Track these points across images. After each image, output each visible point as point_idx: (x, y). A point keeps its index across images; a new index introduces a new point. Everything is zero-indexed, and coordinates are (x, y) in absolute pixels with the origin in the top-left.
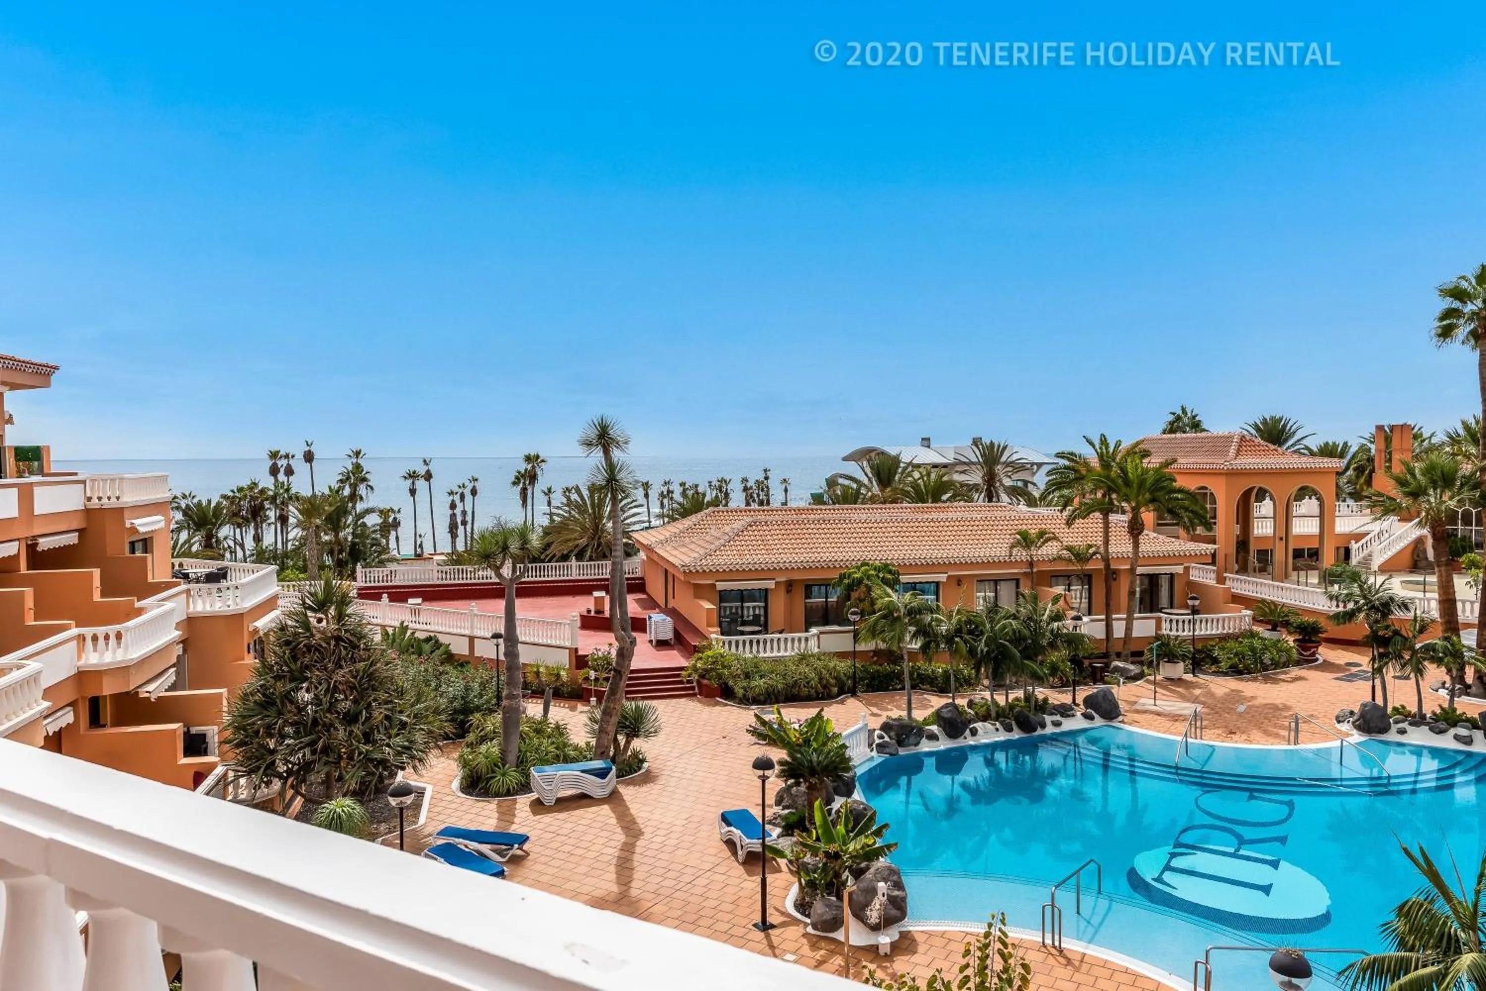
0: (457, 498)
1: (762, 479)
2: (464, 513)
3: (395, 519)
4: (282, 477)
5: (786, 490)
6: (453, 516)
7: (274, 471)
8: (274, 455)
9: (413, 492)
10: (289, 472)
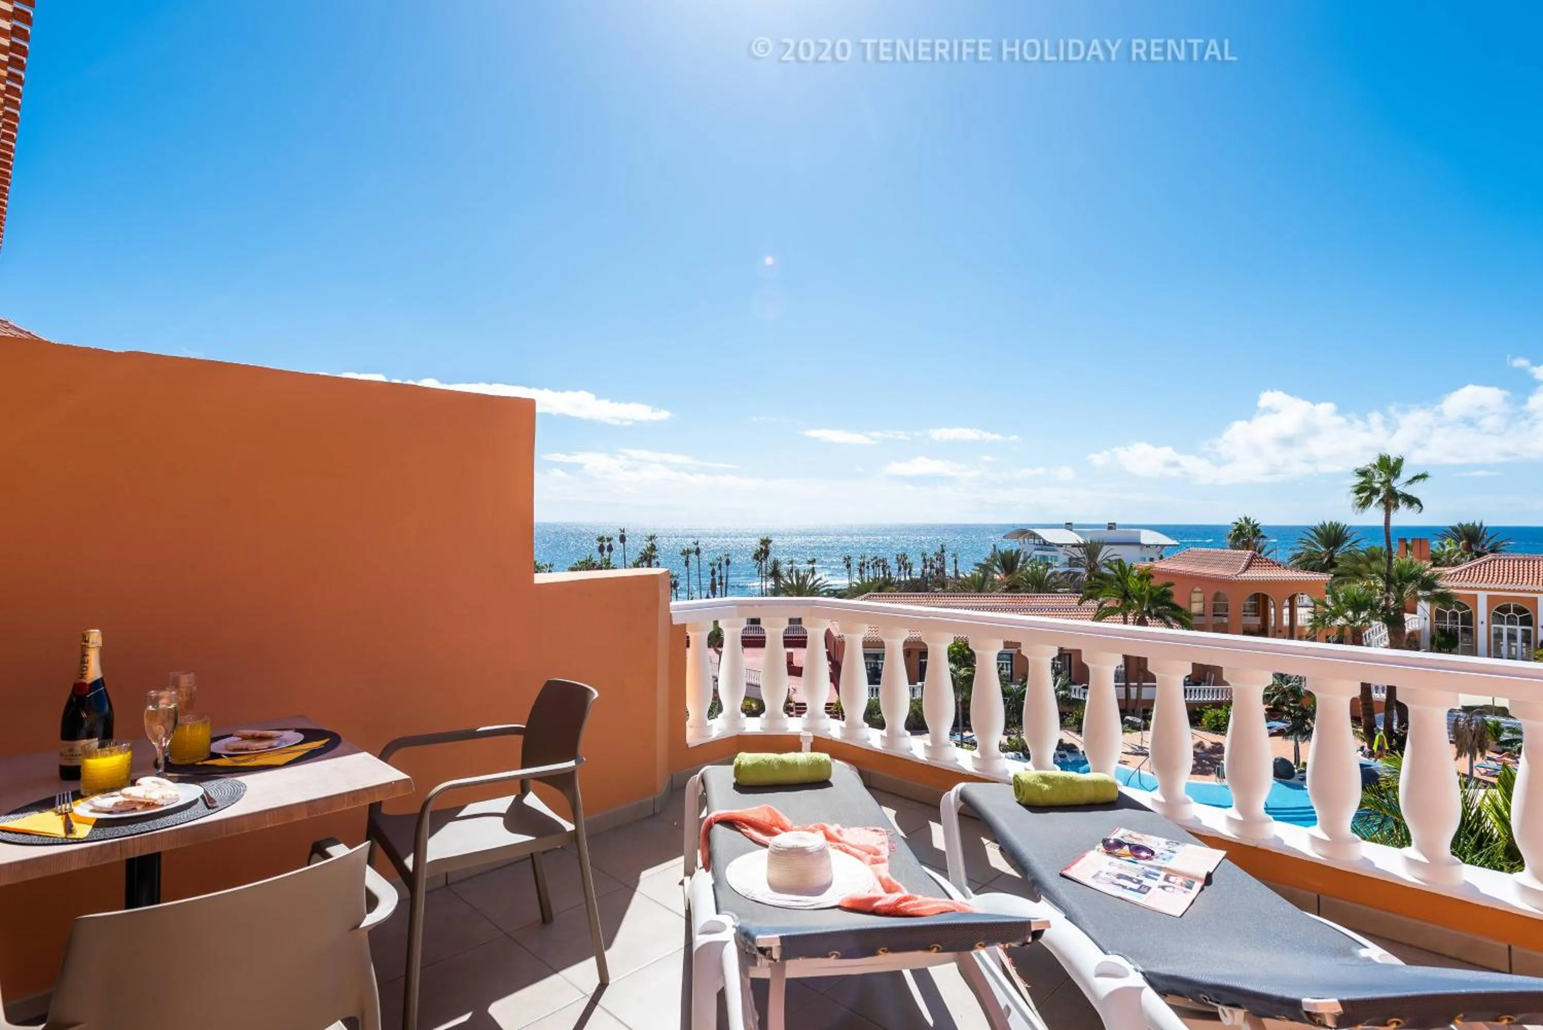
0: (716, 567)
1: (940, 552)
2: (721, 577)
3: (675, 581)
4: (606, 552)
5: (956, 562)
6: (714, 580)
7: (601, 549)
8: (601, 539)
9: (687, 563)
10: (610, 549)
